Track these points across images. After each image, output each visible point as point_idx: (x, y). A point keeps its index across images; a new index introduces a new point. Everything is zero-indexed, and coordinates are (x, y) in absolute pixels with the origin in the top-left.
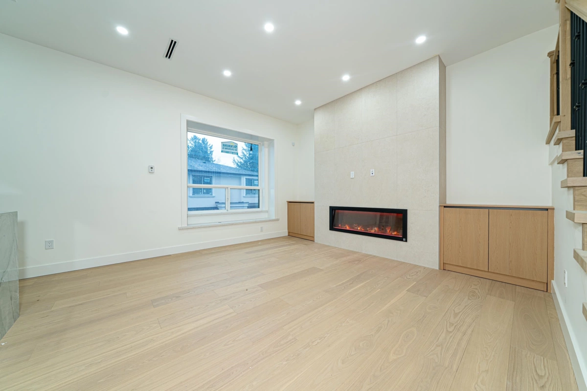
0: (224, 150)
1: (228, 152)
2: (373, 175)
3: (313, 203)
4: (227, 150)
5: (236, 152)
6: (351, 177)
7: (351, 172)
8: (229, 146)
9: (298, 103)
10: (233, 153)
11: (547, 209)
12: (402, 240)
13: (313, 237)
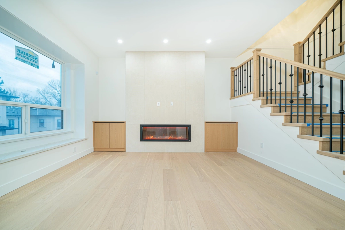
0: (20, 57)
1: (25, 62)
2: (172, 105)
3: (124, 122)
4: (23, 59)
5: (36, 64)
6: (158, 105)
7: (158, 103)
8: (27, 54)
9: (120, 41)
10: (32, 65)
11: (235, 123)
12: (189, 141)
13: (124, 148)
